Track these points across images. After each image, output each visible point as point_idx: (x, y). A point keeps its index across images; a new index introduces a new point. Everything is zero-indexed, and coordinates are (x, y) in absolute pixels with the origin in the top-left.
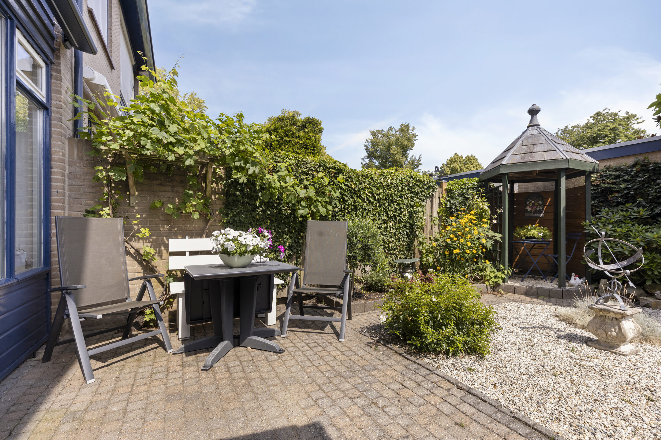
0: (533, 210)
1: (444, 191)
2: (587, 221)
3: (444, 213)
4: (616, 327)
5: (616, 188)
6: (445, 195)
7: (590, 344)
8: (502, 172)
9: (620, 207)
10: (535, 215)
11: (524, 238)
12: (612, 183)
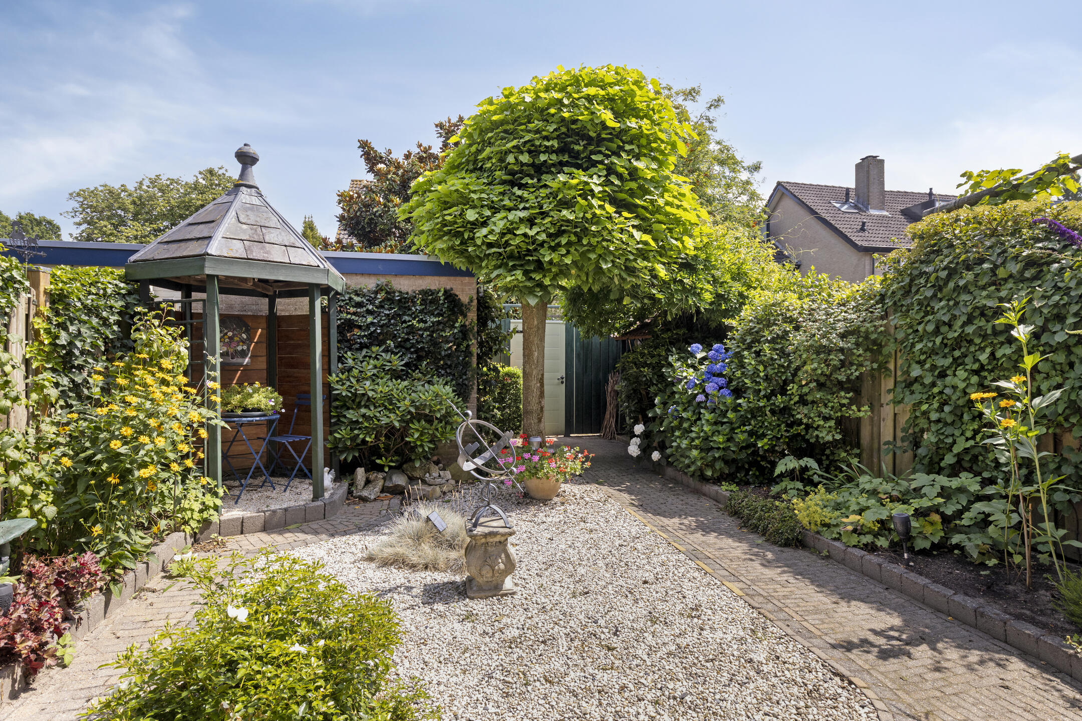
0: (231, 350)
1: (42, 298)
2: (334, 375)
3: (48, 362)
4: (503, 556)
5: (360, 321)
6: (45, 308)
7: (472, 595)
8: (208, 271)
9: (364, 352)
10: (235, 360)
11: (239, 412)
12: (354, 314)
